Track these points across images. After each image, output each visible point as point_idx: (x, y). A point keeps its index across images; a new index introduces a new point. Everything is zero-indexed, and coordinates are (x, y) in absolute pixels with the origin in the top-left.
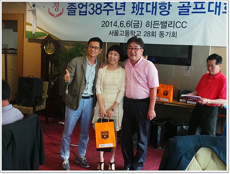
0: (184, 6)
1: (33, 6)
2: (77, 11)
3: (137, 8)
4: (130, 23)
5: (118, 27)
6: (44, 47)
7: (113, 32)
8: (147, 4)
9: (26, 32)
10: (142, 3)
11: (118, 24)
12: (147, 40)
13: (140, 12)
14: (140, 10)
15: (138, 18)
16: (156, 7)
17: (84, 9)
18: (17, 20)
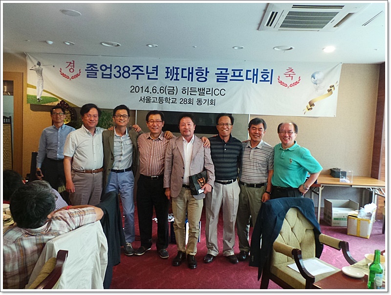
0: (221, 73)
1: (38, 64)
2: (99, 73)
3: (172, 73)
4: (164, 89)
5: (151, 93)
7: (144, 99)
8: (183, 69)
9: (28, 96)
10: (177, 68)
11: (150, 90)
12: (184, 108)
13: (175, 77)
14: (175, 76)
15: (173, 84)
16: (192, 73)
17: (108, 72)
18: (13, 81)
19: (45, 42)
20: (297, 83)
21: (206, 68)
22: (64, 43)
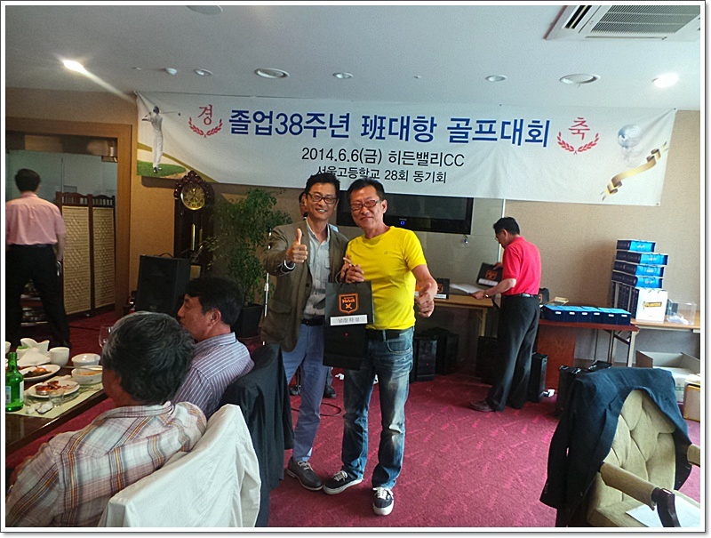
0: (458, 127)
1: (154, 111)
2: (252, 126)
3: (373, 126)
4: (359, 154)
5: (336, 160)
6: (182, 195)
8: (391, 120)
9: (138, 162)
10: (382, 118)
11: (336, 155)
12: (391, 187)
13: (377, 134)
14: (378, 131)
15: (375, 144)
16: (407, 127)
17: (266, 123)
18: (117, 138)
19: (165, 70)
20: (591, 144)
21: (432, 119)
22: (195, 71)
